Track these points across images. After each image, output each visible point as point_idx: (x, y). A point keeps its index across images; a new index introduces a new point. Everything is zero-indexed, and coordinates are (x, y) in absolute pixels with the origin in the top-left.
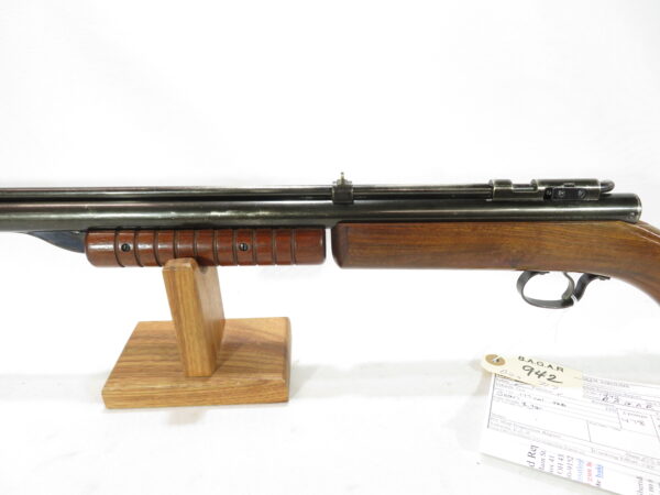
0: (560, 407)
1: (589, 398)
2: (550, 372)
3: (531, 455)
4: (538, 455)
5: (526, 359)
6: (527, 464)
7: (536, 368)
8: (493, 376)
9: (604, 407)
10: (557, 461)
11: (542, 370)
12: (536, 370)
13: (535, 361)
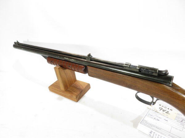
0: (166, 121)
1: (177, 120)
2: (168, 110)
3: (151, 133)
4: (152, 133)
5: (162, 105)
6: (149, 135)
7: (164, 108)
8: (149, 109)
9: (180, 124)
10: (157, 136)
11: (165, 109)
12: (163, 109)
13: (164, 106)
